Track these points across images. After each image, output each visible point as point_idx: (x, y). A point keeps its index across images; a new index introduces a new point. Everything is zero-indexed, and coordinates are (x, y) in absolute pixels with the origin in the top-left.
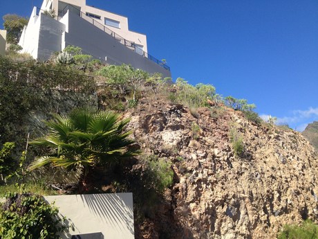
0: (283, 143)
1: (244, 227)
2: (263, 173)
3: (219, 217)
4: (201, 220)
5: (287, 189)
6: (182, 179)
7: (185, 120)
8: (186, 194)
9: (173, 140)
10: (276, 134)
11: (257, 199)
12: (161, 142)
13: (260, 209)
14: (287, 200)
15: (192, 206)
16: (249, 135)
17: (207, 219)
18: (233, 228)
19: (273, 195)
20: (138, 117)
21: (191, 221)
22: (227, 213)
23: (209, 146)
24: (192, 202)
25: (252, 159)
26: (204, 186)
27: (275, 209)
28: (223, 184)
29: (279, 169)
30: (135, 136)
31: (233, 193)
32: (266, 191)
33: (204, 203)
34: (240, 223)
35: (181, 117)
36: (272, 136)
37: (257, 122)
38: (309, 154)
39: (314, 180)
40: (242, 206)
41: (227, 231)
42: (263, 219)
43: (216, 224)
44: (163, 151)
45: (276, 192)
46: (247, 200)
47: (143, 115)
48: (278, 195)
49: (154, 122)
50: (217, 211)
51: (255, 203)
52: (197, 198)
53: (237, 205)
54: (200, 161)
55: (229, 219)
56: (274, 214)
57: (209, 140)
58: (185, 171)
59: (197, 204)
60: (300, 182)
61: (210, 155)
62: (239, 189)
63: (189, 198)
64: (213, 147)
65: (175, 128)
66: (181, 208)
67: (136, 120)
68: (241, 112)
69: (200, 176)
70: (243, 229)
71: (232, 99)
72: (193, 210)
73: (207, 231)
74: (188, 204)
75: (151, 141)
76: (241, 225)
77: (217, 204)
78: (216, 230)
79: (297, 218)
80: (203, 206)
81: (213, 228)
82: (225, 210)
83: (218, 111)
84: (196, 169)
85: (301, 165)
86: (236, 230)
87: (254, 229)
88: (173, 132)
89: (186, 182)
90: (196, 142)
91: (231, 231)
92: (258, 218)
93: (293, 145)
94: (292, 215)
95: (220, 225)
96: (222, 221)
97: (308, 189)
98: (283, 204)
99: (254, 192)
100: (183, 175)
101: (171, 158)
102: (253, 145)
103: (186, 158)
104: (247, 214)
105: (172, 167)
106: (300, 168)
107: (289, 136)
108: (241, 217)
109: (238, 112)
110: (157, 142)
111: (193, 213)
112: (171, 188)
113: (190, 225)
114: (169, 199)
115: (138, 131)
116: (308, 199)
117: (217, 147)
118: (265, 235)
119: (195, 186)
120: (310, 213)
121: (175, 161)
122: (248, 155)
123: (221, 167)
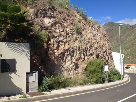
0: (95, 29)
1: (75, 60)
2: (85, 40)
3: (66, 56)
4: (59, 56)
5: (93, 47)
6: (52, 40)
7: (55, 14)
8: (53, 46)
9: (49, 22)
10: (92, 25)
11: (81, 50)
12: (44, 23)
13: (82, 54)
14: (92, 51)
15: (55, 51)
16: (82, 24)
17: (61, 56)
18: (71, 60)
19: (87, 49)
20: (33, 10)
21: (54, 57)
22: (69, 54)
23: (65, 27)
24: (56, 49)
25: (81, 34)
26: (61, 43)
27: (87, 54)
28: (69, 43)
29: (91, 39)
30: (31, 18)
31: (72, 47)
32: (85, 47)
34: (73, 58)
35: (54, 12)
36: (91, 25)
37: (86, 19)
38: (104, 34)
39: (104, 44)
40: (75, 52)
41: (68, 61)
42: (82, 57)
43: (64, 58)
44: (44, 27)
45: (89, 48)
46: (77, 50)
47: (36, 9)
48: (89, 49)
49: (41, 13)
50: (66, 53)
51: (80, 51)
52: (58, 48)
53: (73, 52)
54: (61, 33)
55: (69, 56)
56: (87, 56)
57: (65, 24)
58: (54, 37)
59: (58, 50)
60: (98, 45)
61: (65, 31)
62: (75, 45)
63: (55, 48)
64: (66, 28)
65: (51, 17)
66: (51, 51)
67: (32, 11)
68: (80, 14)
69: (60, 39)
70: (75, 61)
71: (77, 7)
73: (61, 60)
74: (54, 50)
75: (39, 22)
76: (74, 59)
77: (66, 51)
78: (64, 60)
79: (95, 58)
80: (60, 51)
81: (63, 60)
82: (68, 53)
83: (70, 12)
84: (59, 36)
85: (100, 38)
86: (72, 61)
87: (78, 61)
88: (49, 19)
89: (54, 41)
90: (59, 25)
91: (70, 61)
92: (81, 57)
93: (98, 30)
94: (93, 56)
95: (66, 59)
96: (67, 57)
97: (101, 48)
98: (91, 52)
99: (80, 47)
100: (53, 38)
101: (48, 30)
102: (83, 28)
103: (54, 31)
104: (77, 55)
105: (48, 34)
106: (99, 39)
107: (98, 26)
108: (74, 56)
109: (79, 13)
110: (42, 22)
111: (55, 54)
112: (47, 43)
113: (54, 58)
114: (46, 47)
115: (33, 16)
116: (100, 51)
117: (68, 28)
118: (83, 63)
119: (57, 43)
120: (100, 56)
121: (49, 32)
122: (80, 32)
123: (69, 36)
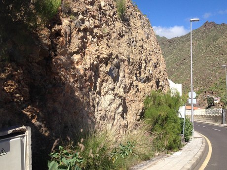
1: (121, 90)
2: (137, 42)
3: (101, 76)
5: (150, 61)
8: (70, 42)
11: (132, 64)
13: (134, 74)
14: (150, 70)
15: (76, 57)
17: (91, 77)
18: (113, 90)
19: (142, 63)
21: (74, 76)
22: (109, 73)
24: (77, 53)
25: (129, 25)
26: (90, 37)
27: (142, 77)
28: (108, 40)
29: (146, 42)
31: (116, 53)
32: (139, 58)
33: (88, 57)
34: (118, 85)
40: (122, 68)
41: (107, 92)
42: (135, 84)
43: (98, 84)
46: (126, 63)
48: (145, 65)
50: (101, 69)
51: (131, 67)
52: (82, 50)
53: (118, 66)
54: (87, 7)
55: (110, 80)
56: (141, 81)
58: (69, 12)
59: (82, 57)
61: (97, 3)
62: (121, 50)
63: (73, 47)
69: (87, 24)
72: (77, 63)
74: (72, 54)
76: (119, 87)
77: (101, 61)
78: (98, 89)
79: (154, 87)
80: (88, 61)
81: (95, 88)
82: (108, 69)
84: (83, 14)
86: (116, 92)
87: (128, 92)
91: (111, 92)
92: (132, 83)
94: (152, 84)
95: (101, 85)
96: (103, 81)
98: (147, 74)
99: (131, 56)
102: (128, 13)
104: (124, 77)
108: (120, 79)
111: (76, 67)
113: (72, 80)
118: (136, 99)
119: (81, 34)
120: (160, 84)
123: (106, 22)
